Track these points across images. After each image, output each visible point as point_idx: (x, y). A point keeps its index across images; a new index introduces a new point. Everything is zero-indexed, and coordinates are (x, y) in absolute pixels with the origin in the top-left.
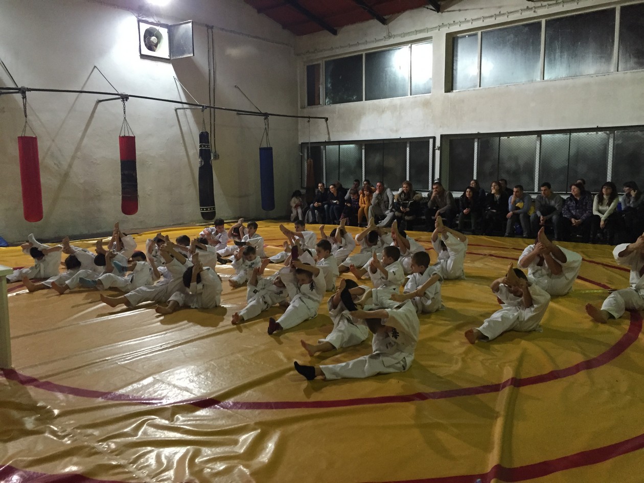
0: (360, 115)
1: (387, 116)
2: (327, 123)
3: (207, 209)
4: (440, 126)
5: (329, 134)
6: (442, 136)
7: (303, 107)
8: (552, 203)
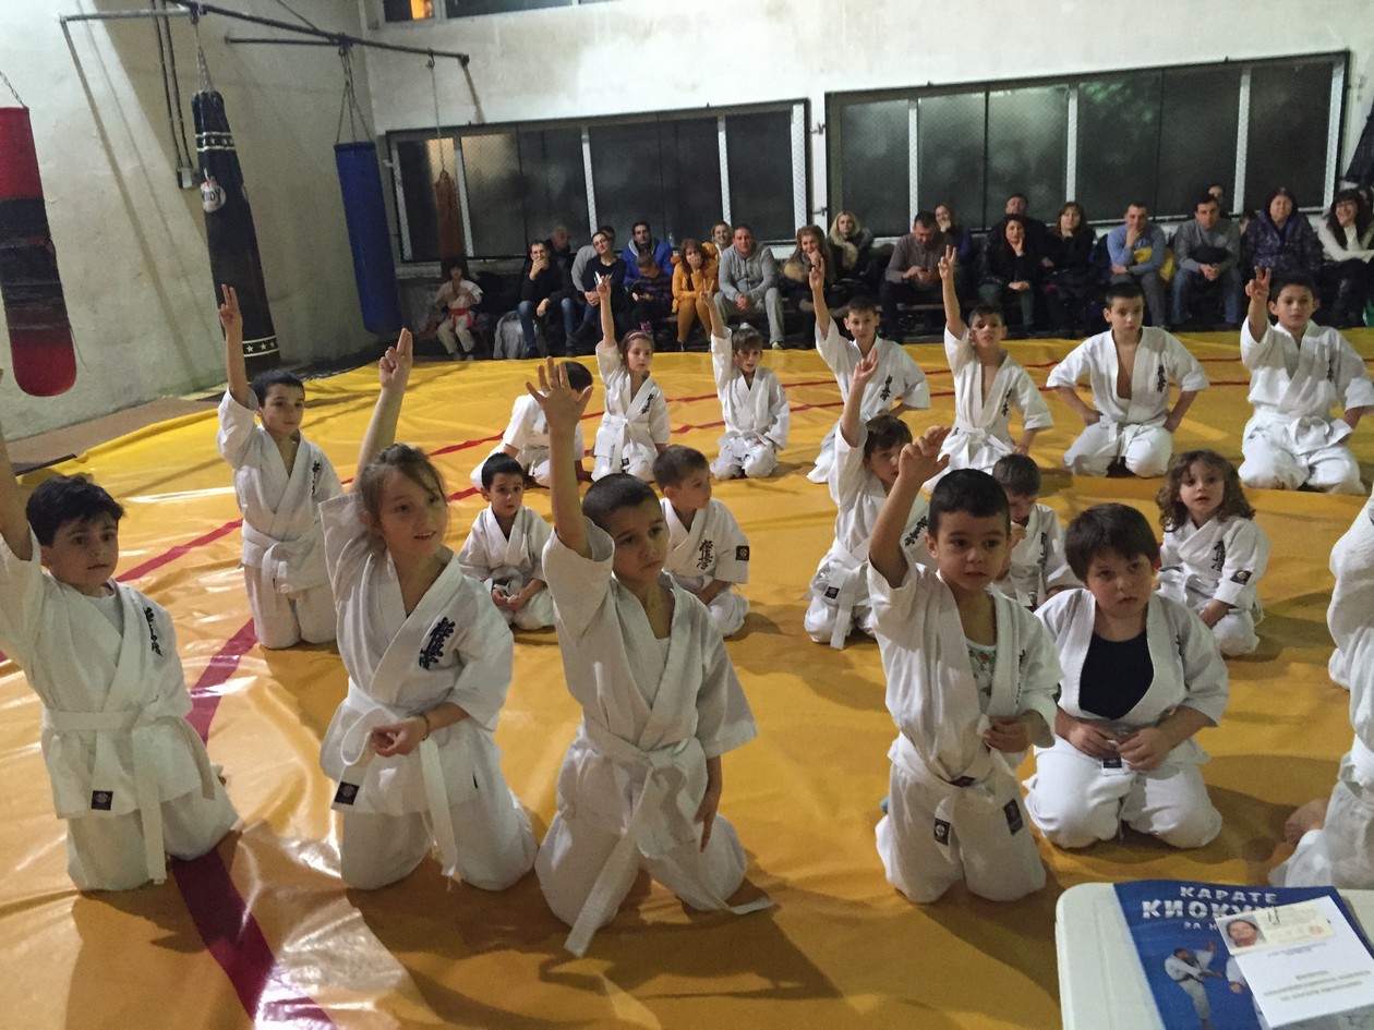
0: (573, 45)
3: (257, 348)
4: (822, 71)
5: (476, 101)
6: (828, 96)
7: (374, 27)
8: (1221, 241)
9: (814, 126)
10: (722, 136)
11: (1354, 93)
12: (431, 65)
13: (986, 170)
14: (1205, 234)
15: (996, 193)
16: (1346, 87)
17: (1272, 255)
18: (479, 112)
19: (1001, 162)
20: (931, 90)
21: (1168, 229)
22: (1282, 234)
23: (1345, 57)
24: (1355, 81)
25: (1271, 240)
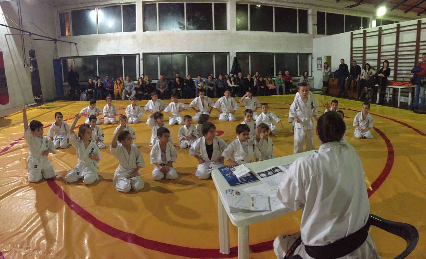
1: (112, 42)
2: (76, 46)
4: (142, 49)
6: (143, 54)
9: (141, 59)
10: (123, 60)
12: (70, 45)
13: (172, 68)
14: (210, 82)
15: (174, 73)
16: (229, 58)
18: (78, 54)
19: (175, 67)
20: (162, 53)
21: (204, 80)
23: (229, 53)
24: (230, 57)
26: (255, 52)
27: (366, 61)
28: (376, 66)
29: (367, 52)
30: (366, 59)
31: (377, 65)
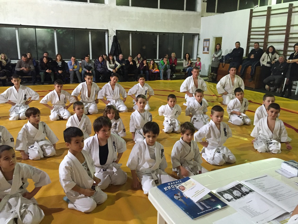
8: (90, 65)
11: (109, 38)
13: (37, 46)
14: (87, 63)
15: (40, 52)
17: (100, 68)
19: (40, 44)
20: (21, 26)
21: (80, 62)
22: (101, 64)
23: (107, 30)
24: (110, 36)
25: (99, 65)
26: (137, 31)
27: (268, 44)
28: (281, 51)
29: (270, 33)
30: (269, 41)
31: (283, 49)
